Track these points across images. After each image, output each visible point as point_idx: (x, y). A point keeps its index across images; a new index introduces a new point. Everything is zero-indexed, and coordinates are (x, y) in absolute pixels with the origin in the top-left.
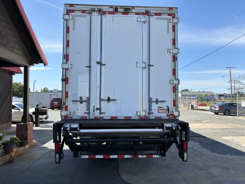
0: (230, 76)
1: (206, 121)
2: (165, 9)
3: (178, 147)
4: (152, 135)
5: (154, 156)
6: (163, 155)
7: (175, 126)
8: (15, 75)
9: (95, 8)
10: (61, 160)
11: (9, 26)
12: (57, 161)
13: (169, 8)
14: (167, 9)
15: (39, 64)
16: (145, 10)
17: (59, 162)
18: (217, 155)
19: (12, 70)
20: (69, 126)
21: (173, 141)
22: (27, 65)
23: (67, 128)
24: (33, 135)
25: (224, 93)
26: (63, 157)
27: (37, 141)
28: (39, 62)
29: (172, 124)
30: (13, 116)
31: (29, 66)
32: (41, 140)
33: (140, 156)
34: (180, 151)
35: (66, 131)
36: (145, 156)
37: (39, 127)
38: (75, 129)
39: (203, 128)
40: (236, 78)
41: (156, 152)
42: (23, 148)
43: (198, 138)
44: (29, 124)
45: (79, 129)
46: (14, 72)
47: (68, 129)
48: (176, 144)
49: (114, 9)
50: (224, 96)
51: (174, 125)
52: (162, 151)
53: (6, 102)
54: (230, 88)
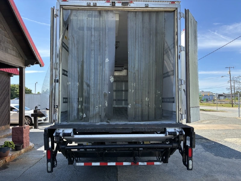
0: (229, 76)
1: (207, 122)
2: (166, 3)
3: (182, 153)
4: (153, 140)
5: (156, 163)
6: (165, 161)
7: (179, 131)
8: (13, 76)
9: (90, 3)
10: (54, 168)
11: (2, 26)
12: (49, 169)
13: (171, 1)
14: (169, 3)
15: (35, 65)
16: (144, 5)
17: (52, 171)
18: (222, 158)
19: (10, 72)
20: (62, 132)
21: (176, 147)
22: (22, 66)
23: (60, 133)
24: (29, 138)
25: (224, 93)
26: (56, 164)
27: (34, 144)
28: (35, 63)
29: (175, 128)
30: (11, 118)
31: (25, 67)
32: (39, 143)
33: (140, 163)
34: (184, 158)
35: (59, 137)
36: (146, 163)
37: (38, 129)
38: (69, 135)
39: (205, 129)
40: (236, 78)
41: (158, 159)
42: (18, 152)
43: (200, 140)
44: (25, 127)
45: (73, 135)
46: (12, 74)
47: (60, 135)
48: (179, 150)
49: (111, 4)
50: (223, 96)
51: (177, 129)
52: (164, 157)
53: (4, 104)
54: (230, 88)
